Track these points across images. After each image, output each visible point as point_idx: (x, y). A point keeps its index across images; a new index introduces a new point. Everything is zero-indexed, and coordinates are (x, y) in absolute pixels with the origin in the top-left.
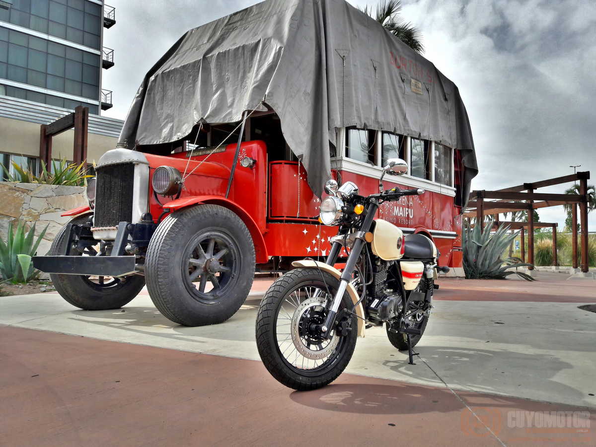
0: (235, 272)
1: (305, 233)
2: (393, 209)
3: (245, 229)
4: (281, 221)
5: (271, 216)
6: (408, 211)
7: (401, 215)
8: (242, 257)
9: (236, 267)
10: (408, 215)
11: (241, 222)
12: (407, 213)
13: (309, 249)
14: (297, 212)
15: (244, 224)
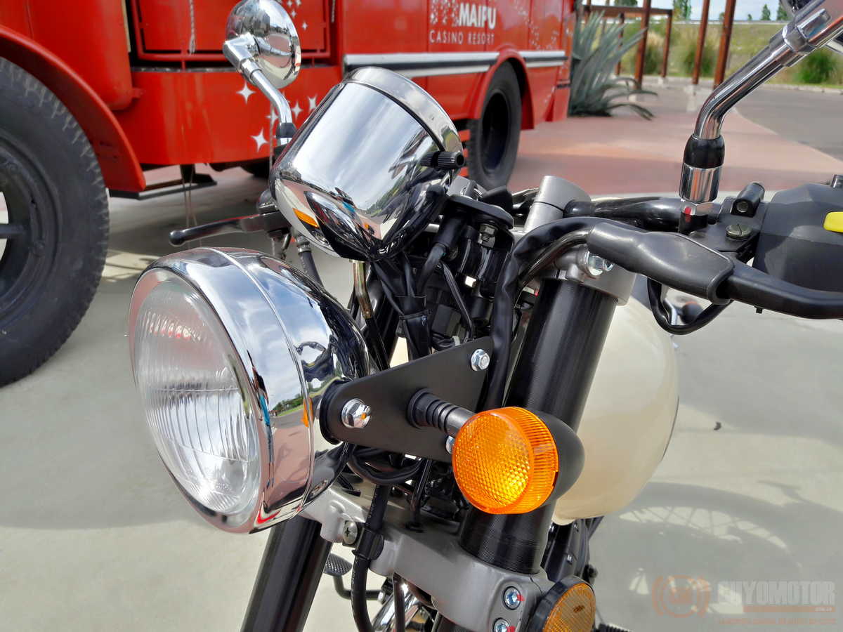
0: (40, 238)
1: (246, 97)
2: (458, 10)
3: (48, 106)
4: (175, 64)
5: (146, 51)
6: (486, 13)
7: (473, 24)
8: (55, 191)
9: (39, 222)
10: (486, 23)
11: (31, 85)
12: (484, 19)
13: (260, 140)
14: (189, 35)
15: (44, 89)
